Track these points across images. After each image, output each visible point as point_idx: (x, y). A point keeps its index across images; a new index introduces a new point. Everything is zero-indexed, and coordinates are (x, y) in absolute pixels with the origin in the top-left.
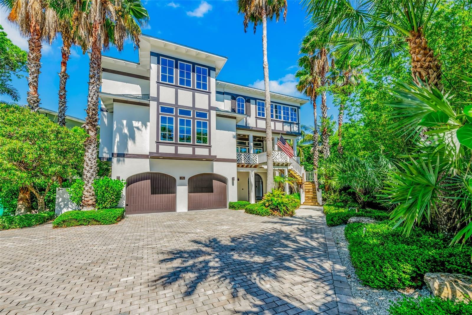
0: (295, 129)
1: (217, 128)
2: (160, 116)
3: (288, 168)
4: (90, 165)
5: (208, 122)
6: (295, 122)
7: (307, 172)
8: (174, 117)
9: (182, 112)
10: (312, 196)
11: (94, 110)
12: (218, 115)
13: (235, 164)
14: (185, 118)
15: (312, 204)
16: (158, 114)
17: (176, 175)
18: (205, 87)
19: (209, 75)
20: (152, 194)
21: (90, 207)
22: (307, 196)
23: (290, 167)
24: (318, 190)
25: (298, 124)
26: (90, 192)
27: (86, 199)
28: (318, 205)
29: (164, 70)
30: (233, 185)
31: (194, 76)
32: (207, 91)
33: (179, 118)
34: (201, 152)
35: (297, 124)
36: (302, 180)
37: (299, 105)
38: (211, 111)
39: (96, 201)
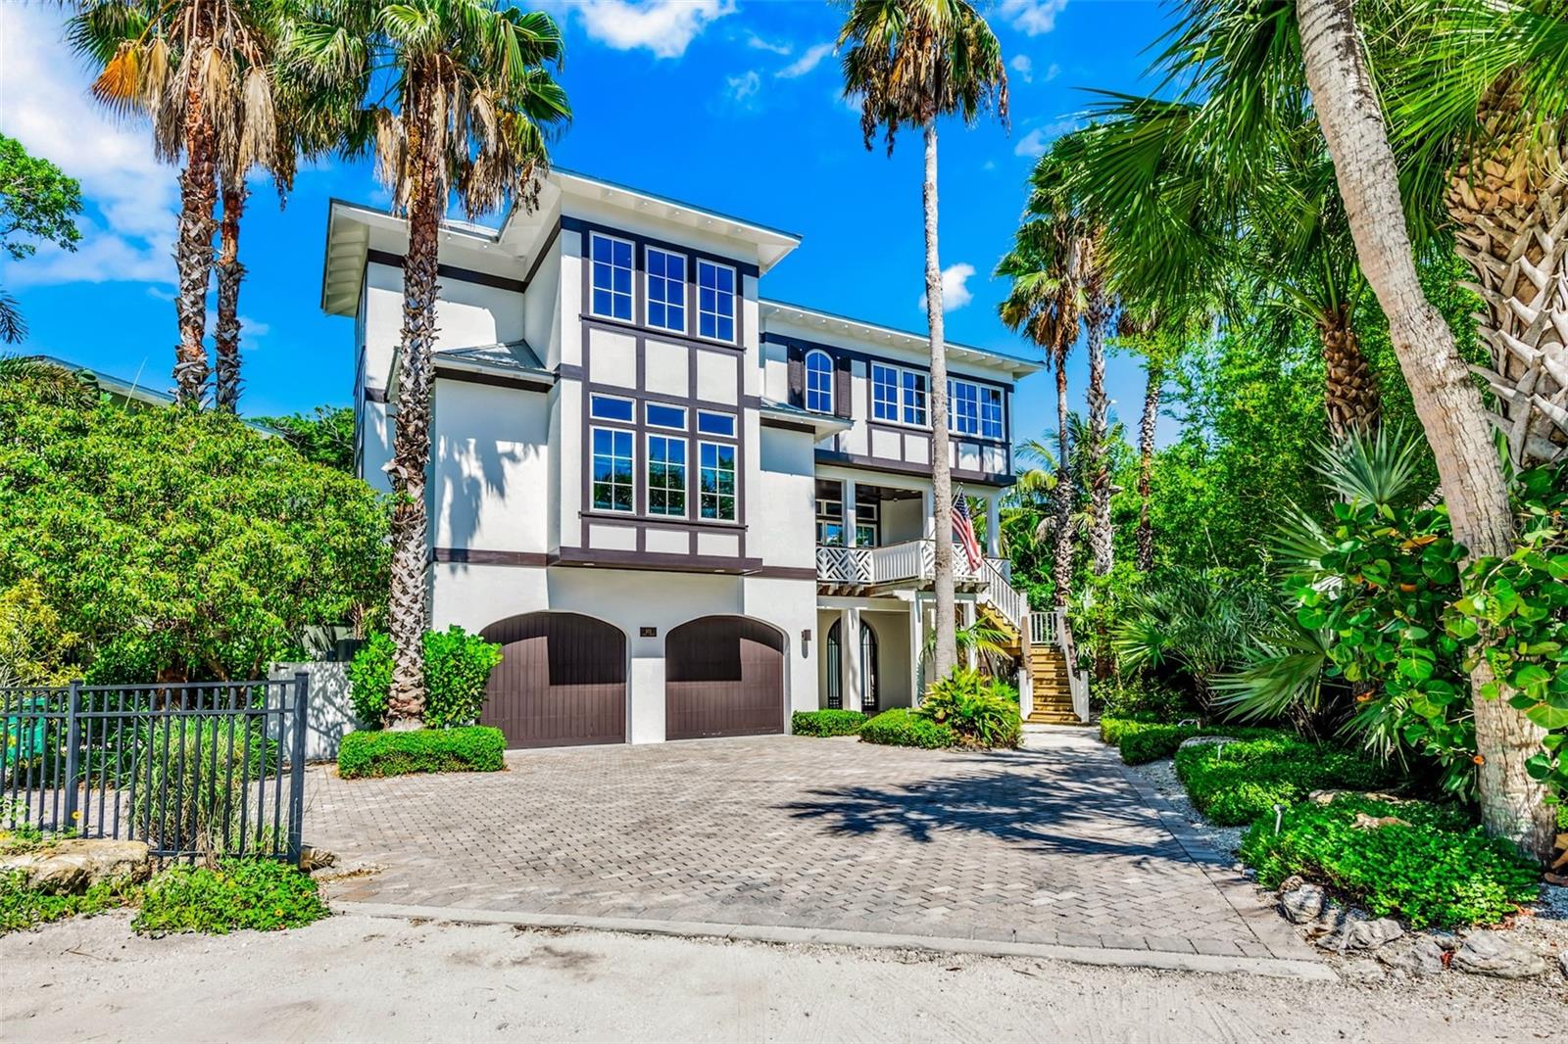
0: (996, 463)
1: (765, 466)
2: (592, 428)
3: (975, 600)
4: (411, 590)
5: (736, 447)
6: (997, 439)
7: (1035, 614)
8: (634, 433)
9: (662, 416)
10: (1054, 693)
11: (421, 417)
12: (766, 422)
13: (811, 586)
14: (667, 434)
15: (1057, 718)
16: (586, 422)
17: (628, 622)
18: (725, 329)
19: (740, 292)
20: (551, 684)
21: (415, 720)
22: (1040, 692)
23: (982, 598)
24: (1076, 675)
25: (1006, 445)
26: (412, 675)
27: (402, 696)
28: (1077, 721)
29: (602, 277)
30: (805, 655)
31: (691, 296)
32: (734, 343)
33: (648, 435)
34: (717, 545)
35: (1002, 445)
36: (1020, 639)
37: (1008, 379)
38: (746, 410)
39: (428, 703)
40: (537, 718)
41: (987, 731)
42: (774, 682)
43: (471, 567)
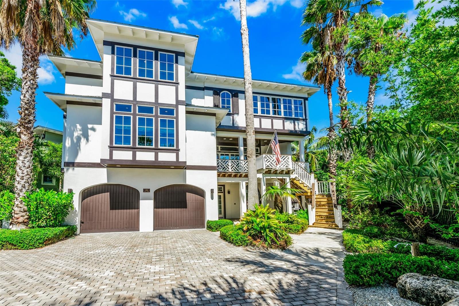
0: (301, 126)
1: (189, 127)
2: (115, 115)
3: (290, 177)
4: (21, 175)
5: (175, 120)
6: (301, 118)
7: (319, 182)
8: (132, 116)
9: (142, 109)
10: (326, 214)
11: (27, 109)
12: (189, 112)
13: (215, 173)
14: (146, 116)
15: (327, 226)
16: (112, 113)
17: (139, 186)
18: (171, 76)
19: (177, 62)
20: (111, 209)
21: (21, 225)
22: (319, 214)
23: (293, 176)
24: (336, 207)
25: (305, 120)
26: (20, 207)
27: (16, 216)
28: (336, 227)
29: (119, 61)
30: (212, 198)
31: (156, 65)
32: (174, 81)
33: (137, 117)
34: (165, 157)
35: (303, 120)
36: (311, 192)
37: (306, 96)
38: (179, 106)
39: (29, 218)
40: (105, 221)
41: (268, 238)
42: (201, 209)
43: (76, 168)
